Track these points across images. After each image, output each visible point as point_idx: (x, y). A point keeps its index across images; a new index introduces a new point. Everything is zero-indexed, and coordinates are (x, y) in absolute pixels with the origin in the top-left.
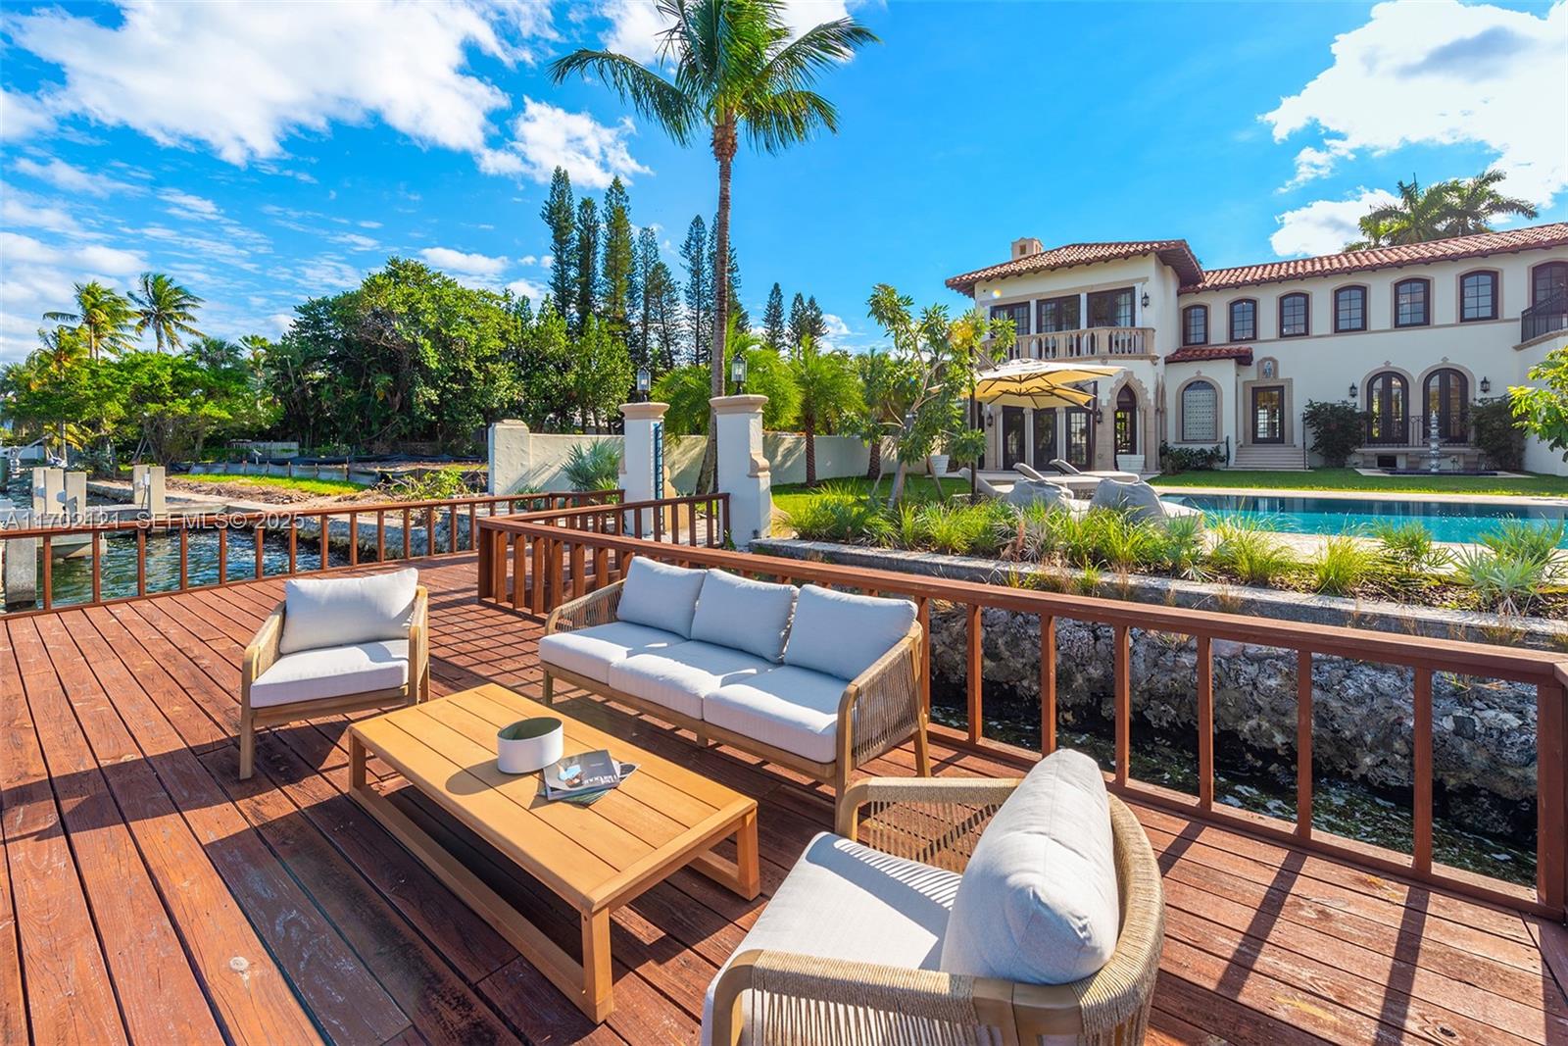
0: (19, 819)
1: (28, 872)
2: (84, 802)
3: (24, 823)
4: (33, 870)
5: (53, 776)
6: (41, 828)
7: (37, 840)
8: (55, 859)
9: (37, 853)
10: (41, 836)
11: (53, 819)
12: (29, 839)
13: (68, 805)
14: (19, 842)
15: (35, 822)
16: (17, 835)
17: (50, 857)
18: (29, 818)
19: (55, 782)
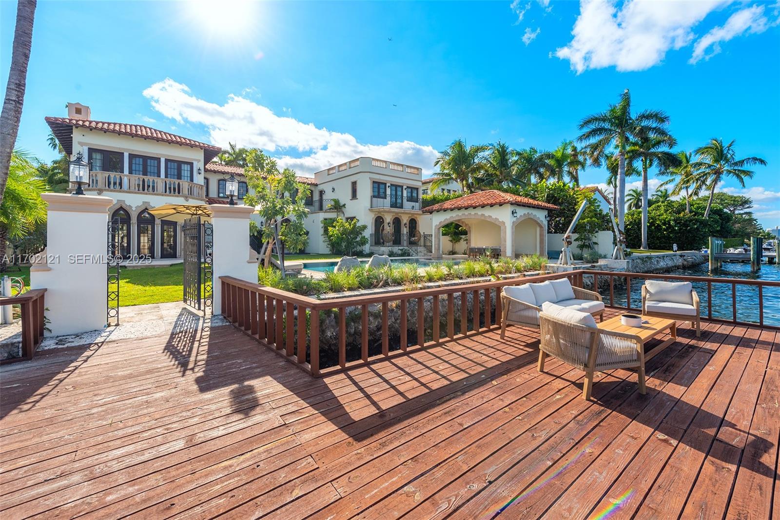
0: (738, 439)
1: (745, 415)
2: (705, 429)
3: (736, 436)
4: (743, 415)
5: (705, 455)
6: (731, 429)
7: (736, 426)
8: (734, 413)
9: (738, 420)
10: (733, 426)
11: (723, 429)
12: (738, 428)
13: (711, 432)
14: (743, 429)
15: (731, 433)
16: (742, 433)
17: (735, 415)
18: (733, 437)
19: (707, 450)
